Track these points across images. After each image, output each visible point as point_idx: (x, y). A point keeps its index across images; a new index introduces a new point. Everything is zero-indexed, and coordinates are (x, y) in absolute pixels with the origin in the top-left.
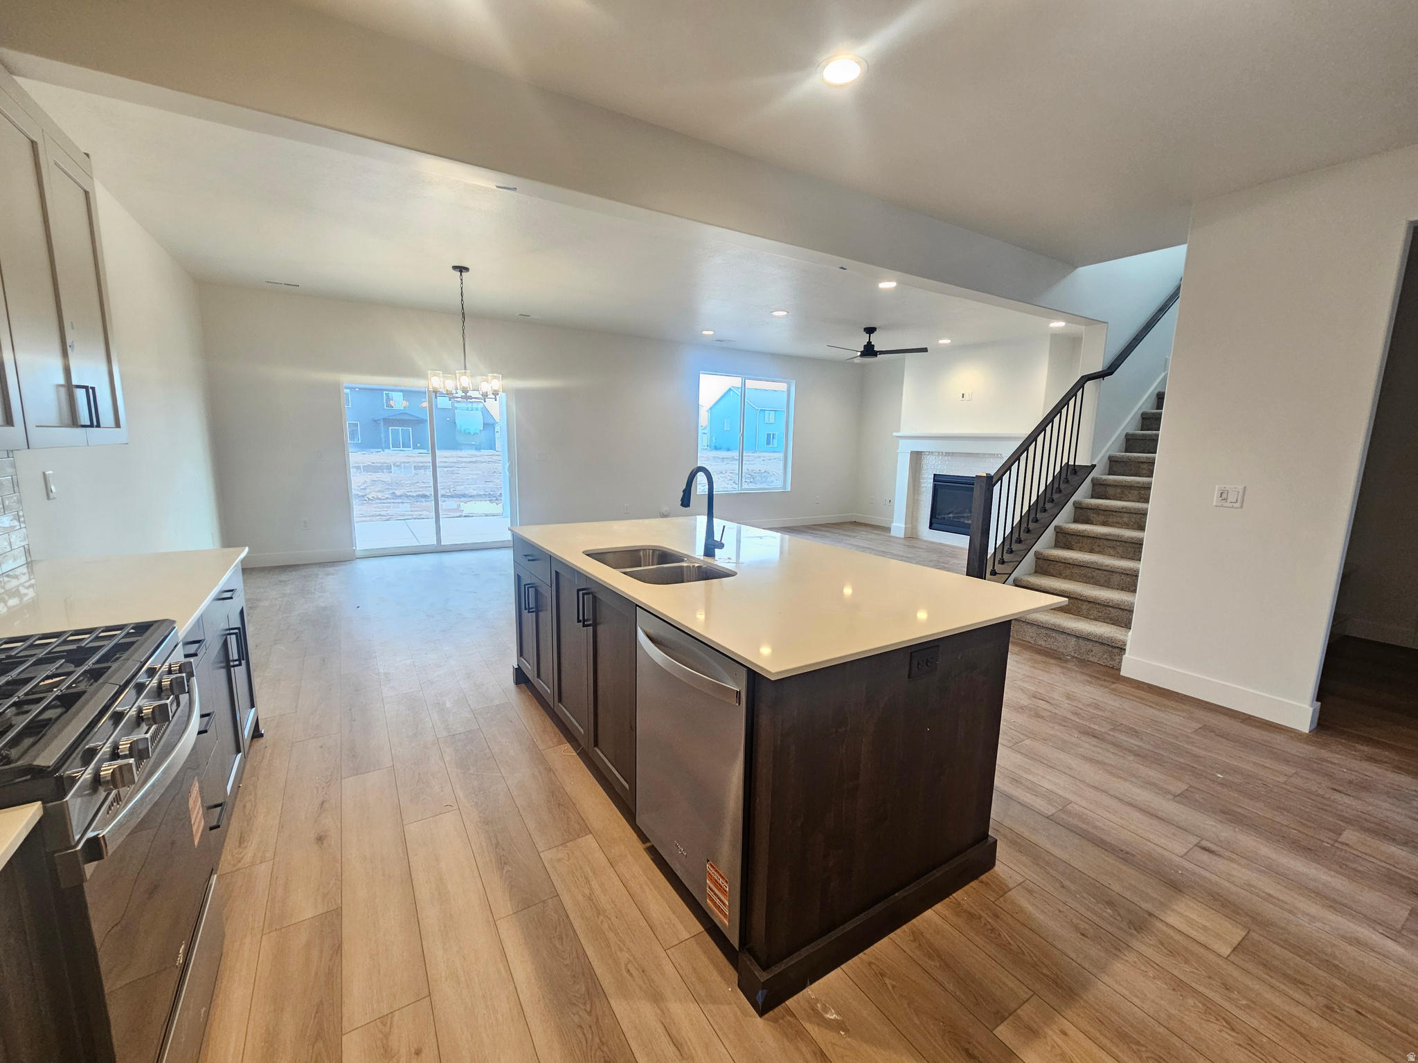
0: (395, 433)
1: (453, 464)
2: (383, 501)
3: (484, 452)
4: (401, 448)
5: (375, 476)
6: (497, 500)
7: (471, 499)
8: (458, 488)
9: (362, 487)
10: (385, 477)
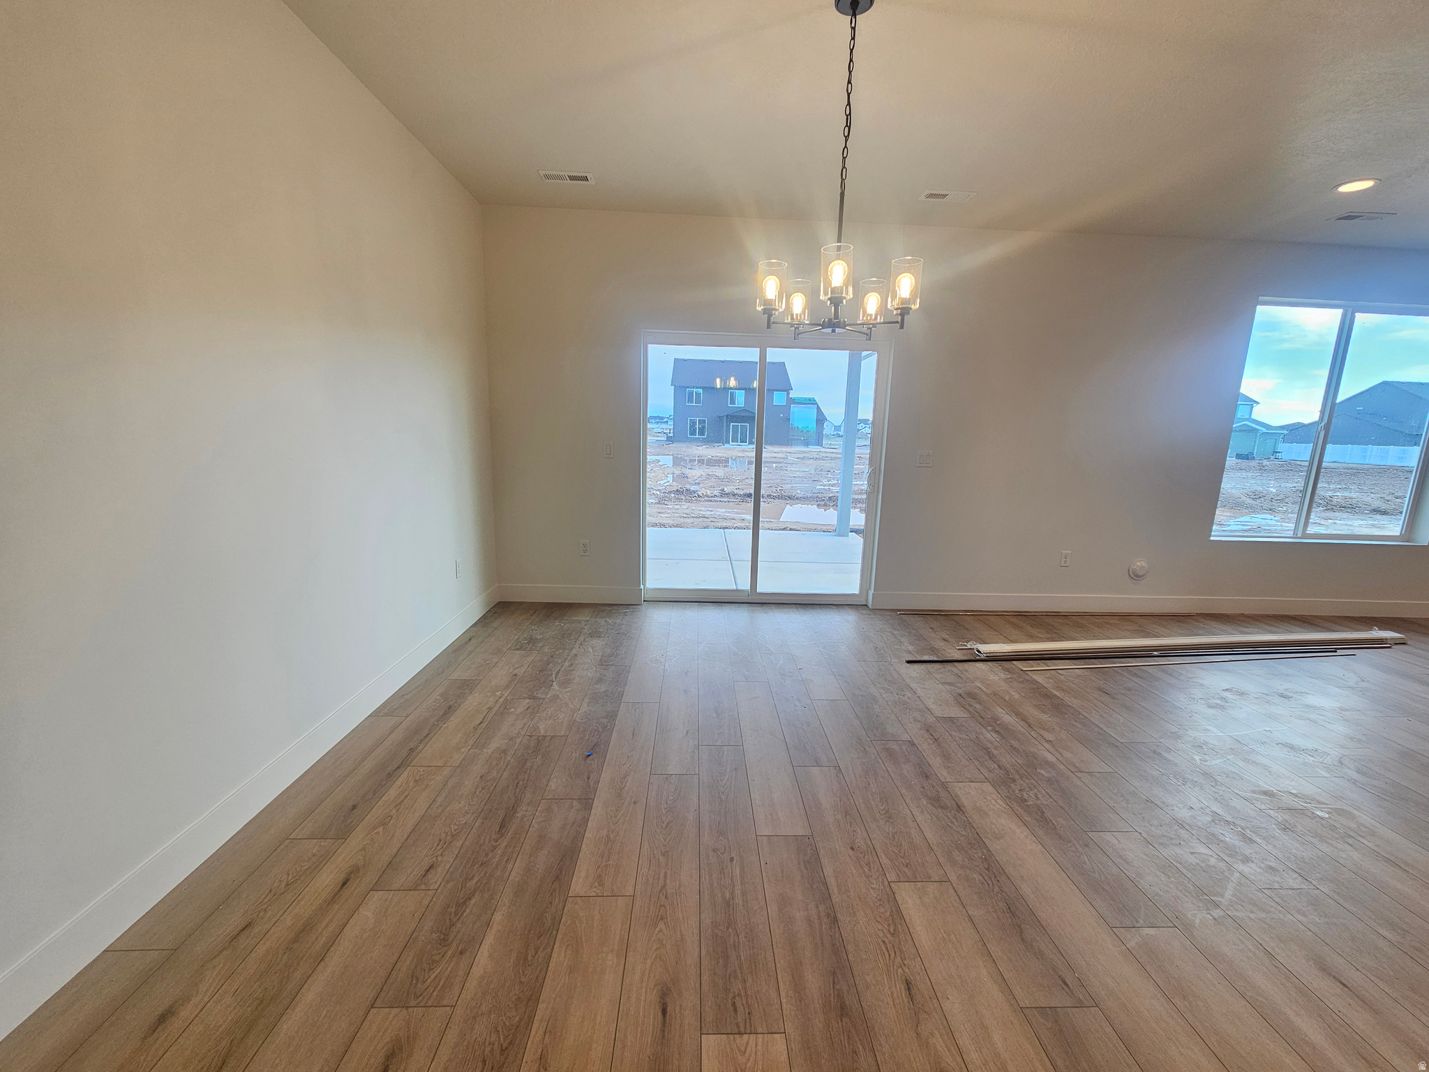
0: (735, 428)
1: (782, 460)
2: (710, 499)
3: (812, 448)
4: (739, 443)
5: (711, 470)
6: (825, 505)
7: (797, 501)
8: (785, 487)
9: (696, 481)
10: (720, 472)
